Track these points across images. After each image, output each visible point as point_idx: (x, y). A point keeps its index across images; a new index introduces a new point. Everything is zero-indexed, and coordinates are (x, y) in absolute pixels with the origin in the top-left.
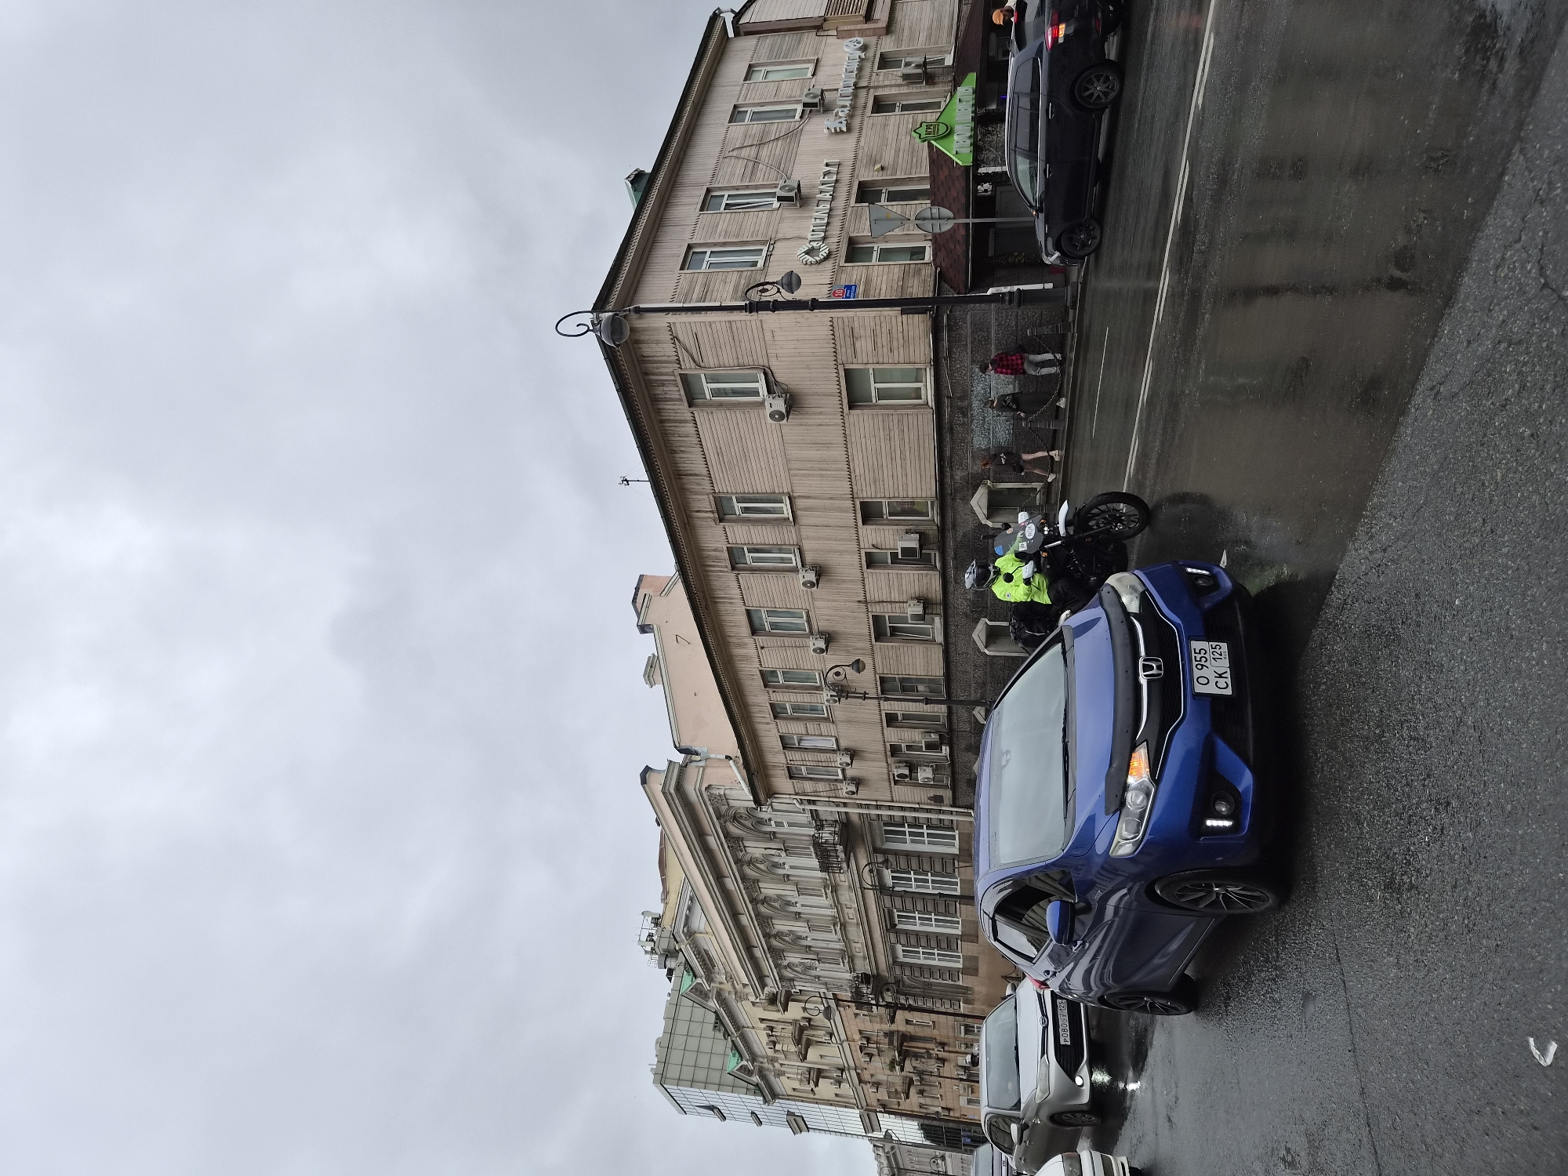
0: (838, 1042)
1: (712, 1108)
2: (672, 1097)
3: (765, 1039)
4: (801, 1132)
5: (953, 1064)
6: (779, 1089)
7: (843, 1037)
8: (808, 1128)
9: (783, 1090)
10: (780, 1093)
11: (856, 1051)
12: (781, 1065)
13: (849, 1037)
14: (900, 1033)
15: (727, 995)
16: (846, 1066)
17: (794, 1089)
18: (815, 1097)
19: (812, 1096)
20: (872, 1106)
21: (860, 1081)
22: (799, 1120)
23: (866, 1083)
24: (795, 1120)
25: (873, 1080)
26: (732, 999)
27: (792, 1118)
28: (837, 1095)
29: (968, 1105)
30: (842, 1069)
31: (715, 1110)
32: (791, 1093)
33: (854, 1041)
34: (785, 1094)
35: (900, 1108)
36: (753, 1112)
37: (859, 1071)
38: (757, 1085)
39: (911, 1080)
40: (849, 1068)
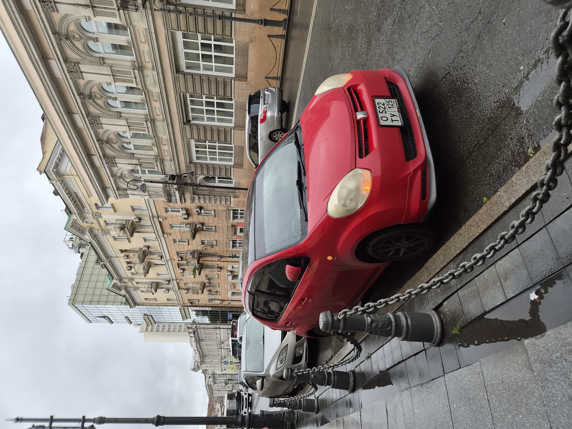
0: (166, 261)
1: (104, 317)
2: (82, 312)
3: (125, 265)
4: (152, 324)
5: (225, 270)
6: (138, 300)
7: (168, 258)
8: (155, 322)
9: (140, 300)
10: (139, 302)
11: (176, 268)
12: (137, 283)
13: (171, 258)
14: (199, 252)
15: (96, 231)
16: (171, 278)
17: (146, 299)
18: (157, 302)
19: (155, 302)
21: (179, 288)
22: (150, 317)
23: (182, 289)
24: (147, 317)
25: (186, 287)
26: (99, 233)
28: (168, 300)
29: (232, 296)
30: (169, 281)
31: (106, 318)
32: (144, 301)
33: (174, 260)
34: (141, 302)
35: (199, 303)
36: (126, 317)
37: (178, 281)
38: (124, 296)
39: (205, 284)
40: (173, 280)
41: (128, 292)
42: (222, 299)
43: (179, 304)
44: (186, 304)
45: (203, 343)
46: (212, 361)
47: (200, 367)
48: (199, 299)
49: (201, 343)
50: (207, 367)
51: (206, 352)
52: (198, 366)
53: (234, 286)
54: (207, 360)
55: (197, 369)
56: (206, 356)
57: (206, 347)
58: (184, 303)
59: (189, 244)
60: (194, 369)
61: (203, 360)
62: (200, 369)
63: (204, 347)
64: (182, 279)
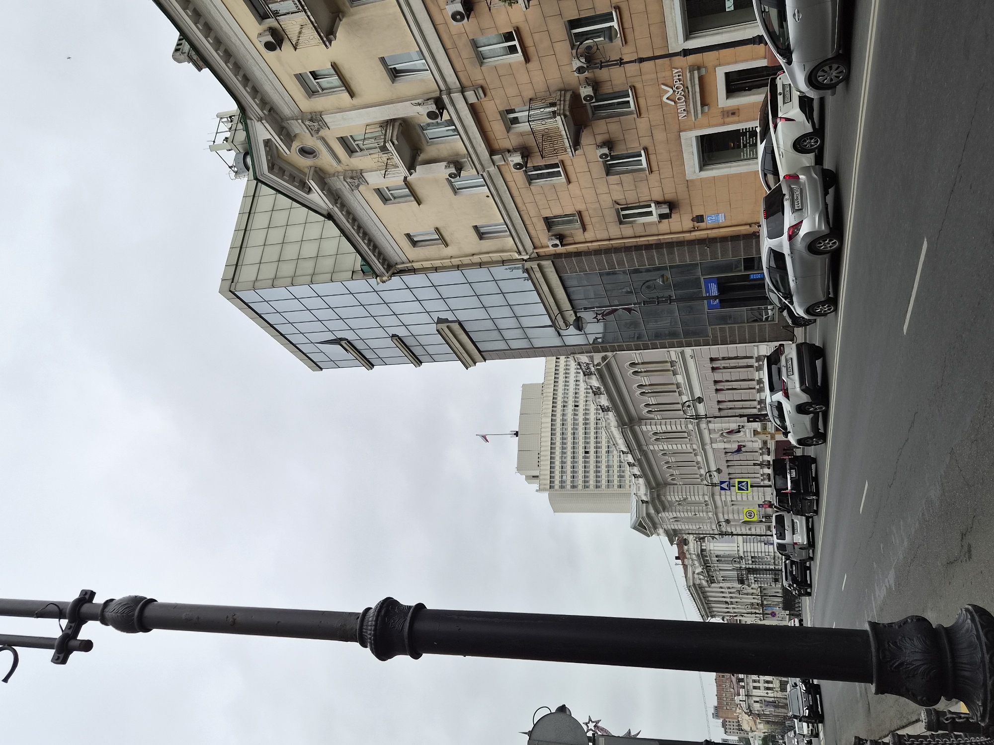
1: (337, 341)
2: (271, 326)
3: (251, 22)
4: (475, 363)
6: (390, 248)
8: (480, 351)
12: (347, 146)
16: (443, 87)
17: (411, 239)
18: (451, 250)
19: (445, 251)
21: (492, 152)
23: (500, 150)
24: (448, 327)
25: (512, 140)
27: (444, 326)
28: (480, 233)
29: (701, 169)
30: (440, 104)
31: (343, 343)
32: (413, 253)
34: (405, 259)
35: (589, 235)
36: (394, 336)
37: (471, 97)
38: (329, 217)
39: (576, 96)
40: (449, 92)
41: (335, 197)
42: (669, 197)
43: (521, 248)
44: (542, 247)
45: (644, 428)
46: (685, 499)
47: (656, 520)
48: (580, 213)
49: (637, 428)
50: (676, 520)
51: (663, 471)
52: (648, 515)
53: (701, 79)
54: (672, 496)
55: (649, 528)
56: (666, 484)
57: (656, 447)
58: (537, 243)
60: (640, 524)
61: (658, 496)
62: (661, 531)
63: (651, 447)
64: (481, 82)
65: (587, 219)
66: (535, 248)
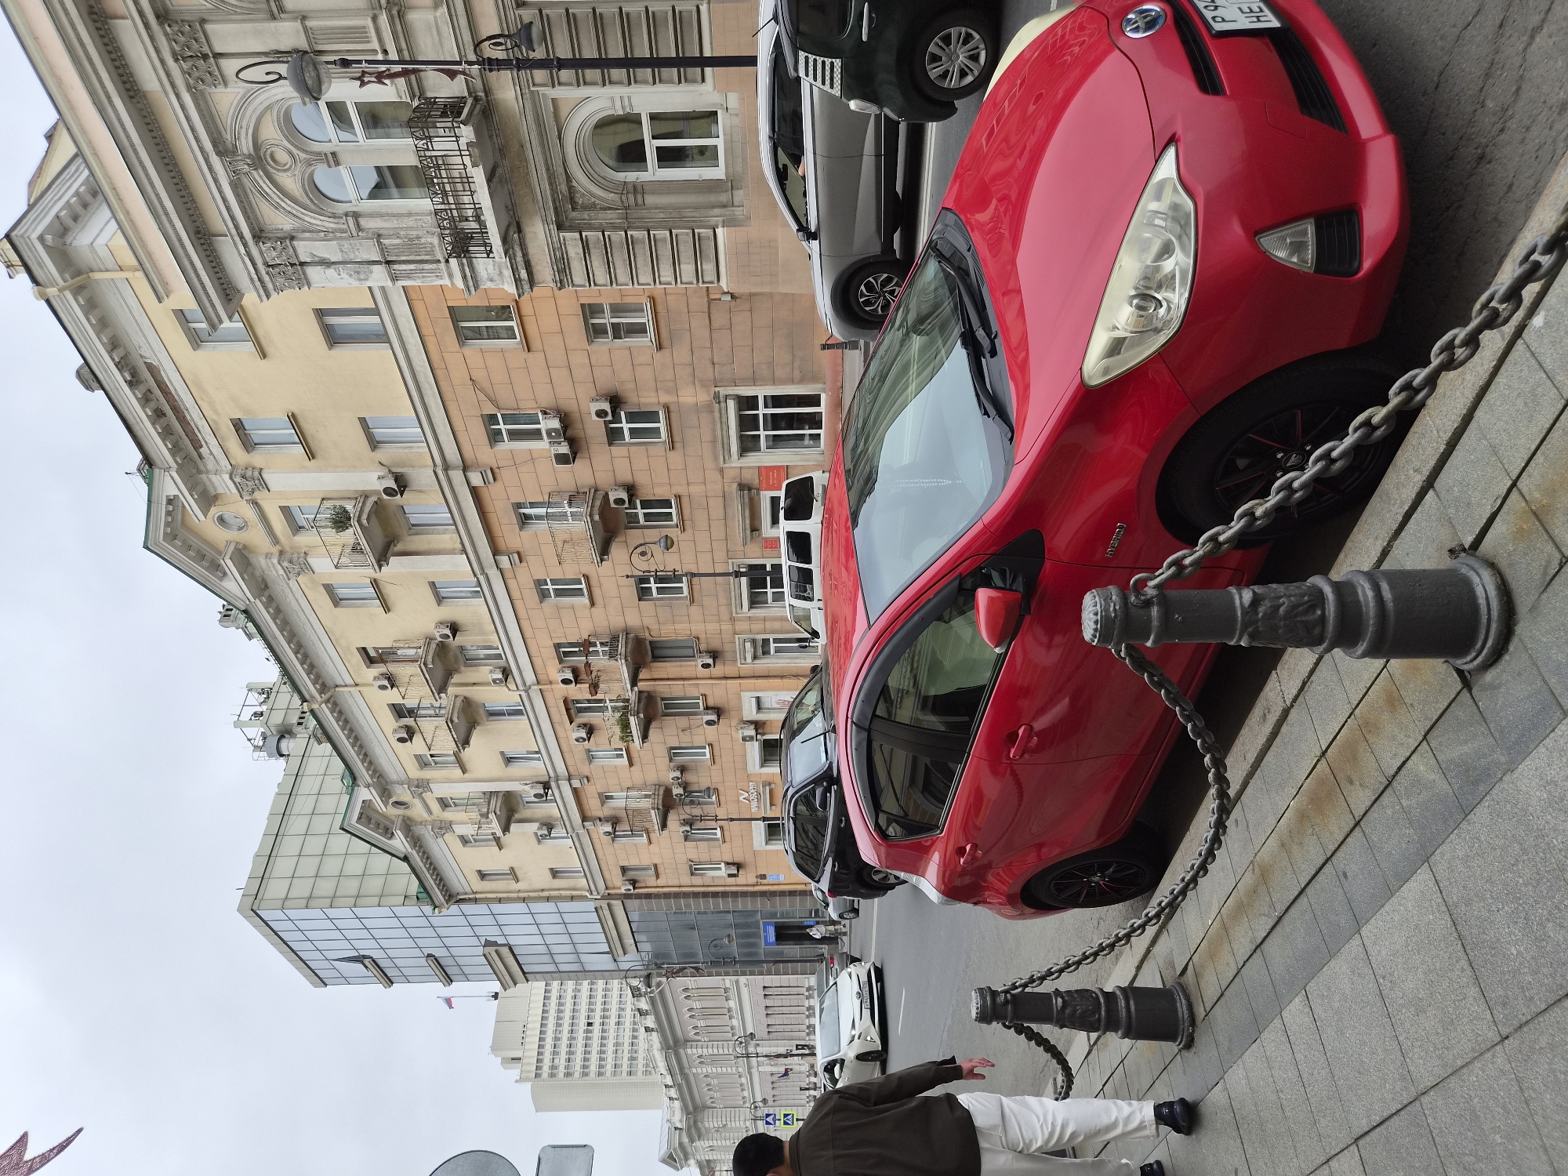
0: (521, 688)
1: (359, 959)
2: (285, 943)
3: (389, 722)
4: (515, 984)
5: (734, 722)
6: (456, 881)
7: (530, 678)
8: (524, 973)
9: (462, 880)
10: (461, 890)
11: (562, 723)
12: (444, 803)
13: (540, 676)
14: (631, 636)
15: (262, 561)
16: (552, 774)
17: (482, 875)
18: (520, 886)
19: (514, 886)
20: (614, 888)
21: (584, 819)
22: (505, 951)
23: (593, 819)
24: (496, 951)
25: (606, 812)
26: (273, 570)
27: (492, 950)
28: (555, 873)
29: (766, 844)
30: (546, 786)
31: (366, 962)
32: (478, 885)
33: (551, 683)
34: (468, 890)
35: (660, 882)
36: (429, 956)
37: (576, 783)
38: (406, 859)
39: (668, 792)
40: (557, 779)
42: (737, 860)
43: (593, 887)
45: (689, 1051)
46: (724, 1126)
47: (689, 1150)
48: (656, 866)
49: (682, 1051)
50: (712, 1149)
51: (703, 1094)
52: (681, 1144)
53: (771, 791)
54: (710, 1122)
55: (680, 1159)
56: (705, 1107)
57: (699, 1070)
58: (610, 884)
59: (593, 604)
60: (671, 1157)
61: (695, 1122)
62: (692, 1162)
63: (694, 1071)
64: (588, 774)
65: (661, 870)
66: (607, 888)
